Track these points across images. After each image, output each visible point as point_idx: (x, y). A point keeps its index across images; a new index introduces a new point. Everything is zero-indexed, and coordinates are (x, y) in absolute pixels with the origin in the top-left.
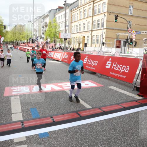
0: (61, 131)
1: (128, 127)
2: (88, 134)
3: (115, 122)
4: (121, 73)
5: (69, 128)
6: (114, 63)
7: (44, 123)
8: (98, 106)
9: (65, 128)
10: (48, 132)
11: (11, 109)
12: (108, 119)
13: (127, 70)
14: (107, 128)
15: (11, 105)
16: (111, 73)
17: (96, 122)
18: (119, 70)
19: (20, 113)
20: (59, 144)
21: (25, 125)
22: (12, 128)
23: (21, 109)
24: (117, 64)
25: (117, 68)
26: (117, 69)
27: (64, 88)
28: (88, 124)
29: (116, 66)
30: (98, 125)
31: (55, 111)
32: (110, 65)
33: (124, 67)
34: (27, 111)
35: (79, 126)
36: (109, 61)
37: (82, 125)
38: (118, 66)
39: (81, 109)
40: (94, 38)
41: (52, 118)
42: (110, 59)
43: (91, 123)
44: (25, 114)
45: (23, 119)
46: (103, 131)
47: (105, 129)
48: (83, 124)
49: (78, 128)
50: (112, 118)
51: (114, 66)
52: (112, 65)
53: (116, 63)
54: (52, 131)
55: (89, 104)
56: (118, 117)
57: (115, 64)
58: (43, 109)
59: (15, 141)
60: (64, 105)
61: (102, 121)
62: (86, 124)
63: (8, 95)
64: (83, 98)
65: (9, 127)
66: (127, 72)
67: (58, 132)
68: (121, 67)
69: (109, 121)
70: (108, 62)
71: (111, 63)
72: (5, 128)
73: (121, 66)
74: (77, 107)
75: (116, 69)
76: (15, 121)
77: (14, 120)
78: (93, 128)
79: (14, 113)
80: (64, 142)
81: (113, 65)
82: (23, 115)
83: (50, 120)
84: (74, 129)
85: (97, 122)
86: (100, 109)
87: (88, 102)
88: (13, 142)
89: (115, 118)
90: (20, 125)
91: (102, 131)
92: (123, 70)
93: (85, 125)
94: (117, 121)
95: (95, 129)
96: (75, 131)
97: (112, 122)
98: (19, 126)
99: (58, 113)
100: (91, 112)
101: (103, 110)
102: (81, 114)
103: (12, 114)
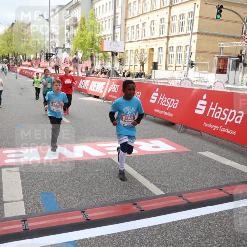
1: (236, 234)
3: (210, 224)
4: (226, 124)
5: (118, 233)
6: (212, 103)
7: (68, 223)
8: (177, 190)
9: (110, 234)
10: (75, 241)
11: (2, 193)
12: (196, 218)
13: (238, 119)
14: (195, 236)
16: (206, 125)
17: (173, 222)
18: (222, 118)
19: (21, 200)
21: (29, 224)
22: (5, 230)
23: (23, 193)
24: (217, 107)
25: (217, 115)
26: (218, 117)
27: (110, 153)
28: (156, 226)
29: (217, 110)
30: (176, 228)
31: (90, 199)
32: (203, 108)
33: (233, 113)
34: (34, 198)
35: (139, 229)
36: (202, 99)
37: (143, 228)
38: (219, 110)
39: (143, 196)
40: (173, 53)
41: (84, 212)
42: (205, 96)
43: (163, 224)
44: (30, 204)
45: (26, 213)
46: (187, 241)
47: (191, 238)
48: (147, 226)
49: (137, 235)
50: (204, 215)
51: (212, 111)
52: (207, 107)
53: (217, 104)
54: (83, 240)
55: (159, 186)
56: (217, 213)
57: (214, 106)
58: (66, 195)
60: (109, 188)
61: (185, 220)
62: (153, 227)
64: (147, 173)
66: (239, 122)
67: (95, 242)
68: (227, 113)
69: (200, 221)
70: (200, 102)
71: (205, 103)
73: (228, 110)
74: (135, 192)
75: (216, 117)
76: (10, 217)
77: (7, 214)
78: (166, 235)
79: (8, 202)
81: (211, 108)
82: (26, 206)
83: (80, 218)
84: (129, 235)
85: (175, 223)
86: (182, 196)
87: (158, 183)
89: (210, 216)
90: (21, 226)
91: (184, 241)
92: (230, 118)
93: (149, 228)
94: (216, 222)
95: (170, 237)
96: (130, 239)
97: (205, 224)
98: (19, 227)
99: (96, 204)
100: (162, 203)
101: (188, 199)
102: (143, 207)
103: (5, 202)
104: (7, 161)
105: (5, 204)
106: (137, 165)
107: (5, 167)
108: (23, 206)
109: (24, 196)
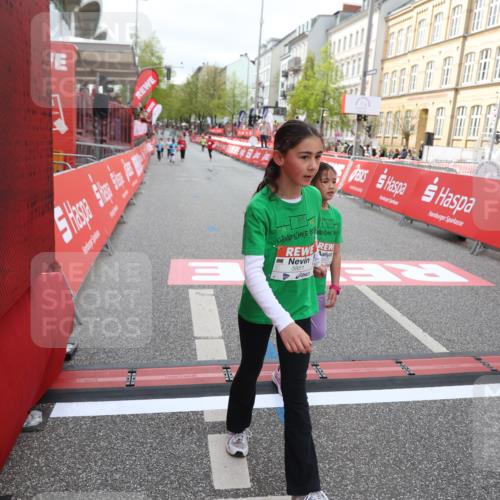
0: (347, 410)
2: (435, 432)
5: (373, 404)
8: (471, 348)
9: (359, 405)
11: (191, 325)
15: (190, 311)
17: (465, 400)
19: (219, 338)
20: (341, 449)
22: (199, 379)
23: (222, 328)
27: (354, 278)
28: (435, 401)
31: (325, 347)
35: (408, 403)
37: (414, 402)
39: (411, 352)
41: (316, 365)
43: (448, 400)
44: (233, 345)
45: (228, 357)
48: (420, 399)
49: (404, 412)
55: (439, 339)
59: (208, 419)
60: (355, 333)
62: (430, 402)
63: (179, 282)
64: (418, 316)
65: (191, 376)
67: (336, 412)
72: (179, 377)
74: (398, 344)
76: (206, 361)
77: (201, 356)
78: (453, 419)
79: (200, 338)
80: (356, 446)
82: (227, 346)
84: (390, 410)
85: (470, 401)
86: (480, 359)
87: (437, 333)
88: (203, 419)
90: (222, 375)
93: (424, 404)
95: (460, 422)
98: (219, 376)
99: (334, 355)
100: (446, 366)
101: (491, 364)
102: (412, 369)
103: (196, 338)
104: (195, 278)
105: (197, 341)
106: (399, 302)
107: (192, 287)
108: (224, 347)
109: (224, 332)
